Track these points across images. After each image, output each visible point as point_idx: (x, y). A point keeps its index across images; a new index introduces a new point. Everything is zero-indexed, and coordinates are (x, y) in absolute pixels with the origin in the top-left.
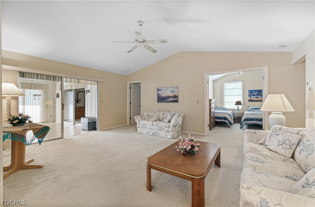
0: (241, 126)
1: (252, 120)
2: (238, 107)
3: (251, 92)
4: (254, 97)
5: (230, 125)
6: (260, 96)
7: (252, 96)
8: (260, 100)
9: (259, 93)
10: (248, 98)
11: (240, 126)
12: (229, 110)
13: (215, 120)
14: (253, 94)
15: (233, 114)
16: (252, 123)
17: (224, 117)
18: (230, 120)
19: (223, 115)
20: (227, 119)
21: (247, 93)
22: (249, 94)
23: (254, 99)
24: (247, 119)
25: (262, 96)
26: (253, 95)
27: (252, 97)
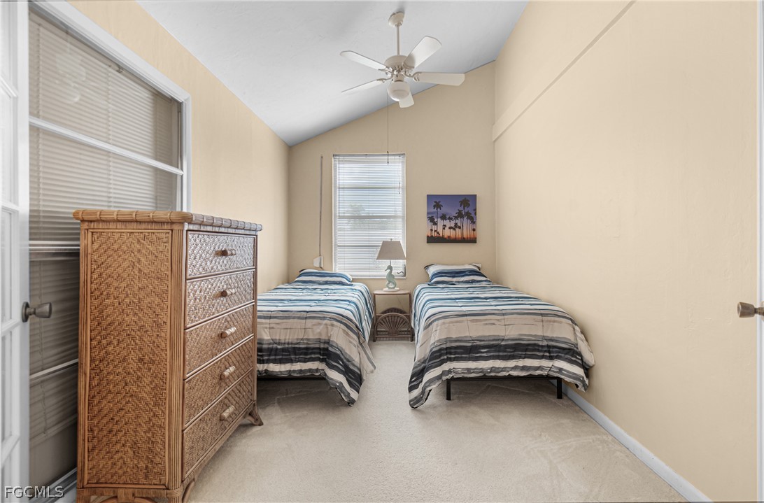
0: (416, 392)
1: (470, 351)
2: (390, 268)
3: (436, 202)
4: (447, 222)
5: (354, 395)
6: (465, 218)
7: (439, 220)
8: (465, 236)
9: (461, 208)
10: (425, 228)
11: (411, 389)
12: (354, 280)
13: (261, 367)
14: (444, 210)
15: (372, 302)
16: (475, 370)
17: (319, 341)
18: (356, 360)
19: (313, 333)
20: (336, 357)
21: (422, 209)
22: (428, 213)
23: (447, 233)
24: (448, 350)
25: (473, 222)
26: (444, 217)
27: (440, 223)
